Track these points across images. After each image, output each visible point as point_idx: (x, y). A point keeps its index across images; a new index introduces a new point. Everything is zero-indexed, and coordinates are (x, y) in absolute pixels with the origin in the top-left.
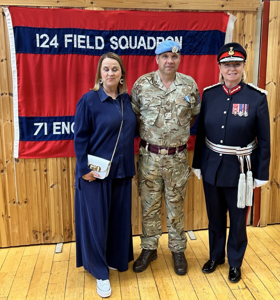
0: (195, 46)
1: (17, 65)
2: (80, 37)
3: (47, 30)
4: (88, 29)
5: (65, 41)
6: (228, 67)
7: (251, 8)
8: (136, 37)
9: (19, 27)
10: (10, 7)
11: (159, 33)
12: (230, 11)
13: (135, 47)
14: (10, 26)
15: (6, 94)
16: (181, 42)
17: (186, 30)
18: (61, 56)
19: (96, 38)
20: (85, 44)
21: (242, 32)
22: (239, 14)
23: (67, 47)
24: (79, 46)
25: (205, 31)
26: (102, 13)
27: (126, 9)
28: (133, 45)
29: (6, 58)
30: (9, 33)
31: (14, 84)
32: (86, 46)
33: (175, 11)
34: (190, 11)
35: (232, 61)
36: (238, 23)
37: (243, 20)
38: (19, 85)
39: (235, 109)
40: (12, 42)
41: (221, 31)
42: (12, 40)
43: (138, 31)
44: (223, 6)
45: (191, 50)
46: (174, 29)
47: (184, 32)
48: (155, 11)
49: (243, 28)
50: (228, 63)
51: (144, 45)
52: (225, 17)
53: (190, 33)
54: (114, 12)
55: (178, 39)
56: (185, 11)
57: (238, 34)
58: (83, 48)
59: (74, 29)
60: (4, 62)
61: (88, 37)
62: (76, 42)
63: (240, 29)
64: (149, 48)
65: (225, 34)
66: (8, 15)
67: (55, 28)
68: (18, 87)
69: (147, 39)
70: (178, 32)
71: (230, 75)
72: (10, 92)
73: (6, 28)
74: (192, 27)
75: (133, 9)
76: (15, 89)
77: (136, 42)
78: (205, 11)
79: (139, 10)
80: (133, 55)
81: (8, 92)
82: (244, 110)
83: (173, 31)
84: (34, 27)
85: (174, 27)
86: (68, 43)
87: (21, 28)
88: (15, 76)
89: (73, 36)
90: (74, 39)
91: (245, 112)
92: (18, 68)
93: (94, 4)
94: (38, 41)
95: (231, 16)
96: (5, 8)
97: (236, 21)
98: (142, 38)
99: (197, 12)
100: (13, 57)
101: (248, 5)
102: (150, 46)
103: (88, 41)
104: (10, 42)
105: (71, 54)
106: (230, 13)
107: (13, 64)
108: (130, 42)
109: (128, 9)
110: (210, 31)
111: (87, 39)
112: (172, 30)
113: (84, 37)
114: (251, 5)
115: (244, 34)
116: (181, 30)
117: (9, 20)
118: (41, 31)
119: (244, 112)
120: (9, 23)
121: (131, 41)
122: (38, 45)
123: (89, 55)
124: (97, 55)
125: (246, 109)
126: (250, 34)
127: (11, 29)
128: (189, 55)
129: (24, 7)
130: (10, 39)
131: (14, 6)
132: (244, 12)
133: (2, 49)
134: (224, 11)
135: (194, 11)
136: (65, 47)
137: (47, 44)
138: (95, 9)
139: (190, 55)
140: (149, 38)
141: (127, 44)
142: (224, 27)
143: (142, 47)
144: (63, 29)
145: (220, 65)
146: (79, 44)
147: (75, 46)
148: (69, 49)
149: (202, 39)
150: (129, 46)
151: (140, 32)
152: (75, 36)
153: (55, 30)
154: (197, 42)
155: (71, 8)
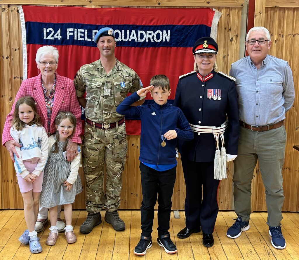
0: (182, 39)
1: (28, 54)
2: (80, 30)
3: (53, 25)
4: (86, 24)
5: (67, 34)
6: (202, 58)
7: (236, 4)
8: (128, 31)
9: (30, 22)
10: (23, 6)
11: (148, 27)
12: (215, 8)
13: (127, 39)
14: (23, 22)
15: (18, 78)
16: (169, 35)
17: (174, 24)
18: (64, 46)
19: (93, 32)
20: (84, 37)
21: (228, 26)
22: (225, 9)
23: (68, 39)
24: (78, 38)
25: (192, 26)
26: (99, 10)
27: (120, 7)
28: (125, 38)
29: (19, 48)
30: (22, 27)
31: (25, 69)
32: (85, 38)
33: (164, 8)
34: (177, 8)
35: (206, 53)
36: (223, 18)
37: (229, 16)
38: (28, 71)
39: (210, 94)
40: (24, 35)
41: (207, 26)
42: (24, 33)
43: (129, 26)
44: (209, 3)
45: (178, 43)
46: (163, 24)
47: (172, 26)
48: (145, 8)
49: (228, 22)
50: (202, 54)
51: (135, 37)
52: (211, 13)
53: (177, 27)
54: (109, 9)
55: (166, 33)
56: (173, 7)
57: (224, 28)
58: (82, 40)
59: (75, 24)
60: (18, 51)
61: (86, 31)
62: (76, 34)
63: (225, 24)
64: (140, 40)
65: (210, 28)
66: (22, 12)
67: (59, 23)
68: (28, 72)
69: (138, 33)
70: (166, 26)
71: (203, 65)
72: (21, 77)
73: (19, 24)
74: (179, 22)
75: (126, 7)
76: (25, 74)
77: (128, 35)
78: (192, 8)
79: (131, 7)
80: (126, 47)
81: (19, 76)
82: (217, 94)
83: (162, 26)
84: (42, 22)
85: (162, 22)
86: (69, 35)
87: (32, 23)
88: (25, 63)
89: (74, 30)
90: (75, 32)
91: (219, 96)
92: (28, 56)
93: (92, 3)
94: (45, 34)
95: (217, 12)
96: (19, 7)
97: (221, 16)
98: (133, 32)
99: (184, 8)
100: (24, 47)
101: (234, 2)
102: (140, 39)
103: (86, 34)
104: (22, 35)
105: (72, 45)
106: (216, 9)
107: (24, 53)
108: (123, 36)
109: (122, 7)
110: (196, 26)
111: (86, 32)
112: (161, 24)
113: (83, 31)
114: (236, 1)
115: (230, 28)
116: (169, 24)
117: (22, 16)
118: (47, 26)
119: (217, 96)
120: (22, 19)
121: (123, 34)
122: (45, 38)
123: (87, 46)
124: (93, 46)
125: (219, 93)
126: (235, 28)
127: (23, 24)
128: (176, 47)
129: (35, 5)
130: (22, 32)
131: (27, 5)
132: (229, 8)
133: (16, 41)
134: (210, 8)
135: (181, 8)
136: (67, 39)
137: (52, 37)
138: (93, 7)
139: (178, 47)
140: (140, 32)
141: (121, 37)
142: (209, 22)
143: (133, 40)
144: (66, 24)
145: (195, 55)
146: (79, 37)
147: (75, 38)
148: (70, 41)
149: (189, 33)
150: (122, 38)
151: (132, 26)
152: (76, 30)
153: (59, 25)
154: (184, 35)
155: (73, 6)
